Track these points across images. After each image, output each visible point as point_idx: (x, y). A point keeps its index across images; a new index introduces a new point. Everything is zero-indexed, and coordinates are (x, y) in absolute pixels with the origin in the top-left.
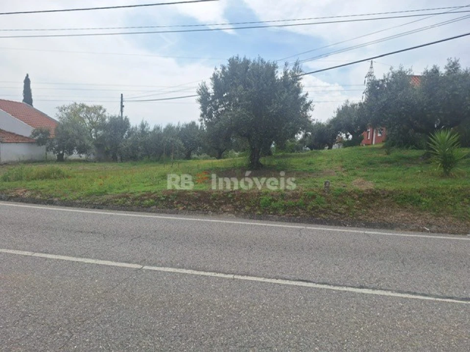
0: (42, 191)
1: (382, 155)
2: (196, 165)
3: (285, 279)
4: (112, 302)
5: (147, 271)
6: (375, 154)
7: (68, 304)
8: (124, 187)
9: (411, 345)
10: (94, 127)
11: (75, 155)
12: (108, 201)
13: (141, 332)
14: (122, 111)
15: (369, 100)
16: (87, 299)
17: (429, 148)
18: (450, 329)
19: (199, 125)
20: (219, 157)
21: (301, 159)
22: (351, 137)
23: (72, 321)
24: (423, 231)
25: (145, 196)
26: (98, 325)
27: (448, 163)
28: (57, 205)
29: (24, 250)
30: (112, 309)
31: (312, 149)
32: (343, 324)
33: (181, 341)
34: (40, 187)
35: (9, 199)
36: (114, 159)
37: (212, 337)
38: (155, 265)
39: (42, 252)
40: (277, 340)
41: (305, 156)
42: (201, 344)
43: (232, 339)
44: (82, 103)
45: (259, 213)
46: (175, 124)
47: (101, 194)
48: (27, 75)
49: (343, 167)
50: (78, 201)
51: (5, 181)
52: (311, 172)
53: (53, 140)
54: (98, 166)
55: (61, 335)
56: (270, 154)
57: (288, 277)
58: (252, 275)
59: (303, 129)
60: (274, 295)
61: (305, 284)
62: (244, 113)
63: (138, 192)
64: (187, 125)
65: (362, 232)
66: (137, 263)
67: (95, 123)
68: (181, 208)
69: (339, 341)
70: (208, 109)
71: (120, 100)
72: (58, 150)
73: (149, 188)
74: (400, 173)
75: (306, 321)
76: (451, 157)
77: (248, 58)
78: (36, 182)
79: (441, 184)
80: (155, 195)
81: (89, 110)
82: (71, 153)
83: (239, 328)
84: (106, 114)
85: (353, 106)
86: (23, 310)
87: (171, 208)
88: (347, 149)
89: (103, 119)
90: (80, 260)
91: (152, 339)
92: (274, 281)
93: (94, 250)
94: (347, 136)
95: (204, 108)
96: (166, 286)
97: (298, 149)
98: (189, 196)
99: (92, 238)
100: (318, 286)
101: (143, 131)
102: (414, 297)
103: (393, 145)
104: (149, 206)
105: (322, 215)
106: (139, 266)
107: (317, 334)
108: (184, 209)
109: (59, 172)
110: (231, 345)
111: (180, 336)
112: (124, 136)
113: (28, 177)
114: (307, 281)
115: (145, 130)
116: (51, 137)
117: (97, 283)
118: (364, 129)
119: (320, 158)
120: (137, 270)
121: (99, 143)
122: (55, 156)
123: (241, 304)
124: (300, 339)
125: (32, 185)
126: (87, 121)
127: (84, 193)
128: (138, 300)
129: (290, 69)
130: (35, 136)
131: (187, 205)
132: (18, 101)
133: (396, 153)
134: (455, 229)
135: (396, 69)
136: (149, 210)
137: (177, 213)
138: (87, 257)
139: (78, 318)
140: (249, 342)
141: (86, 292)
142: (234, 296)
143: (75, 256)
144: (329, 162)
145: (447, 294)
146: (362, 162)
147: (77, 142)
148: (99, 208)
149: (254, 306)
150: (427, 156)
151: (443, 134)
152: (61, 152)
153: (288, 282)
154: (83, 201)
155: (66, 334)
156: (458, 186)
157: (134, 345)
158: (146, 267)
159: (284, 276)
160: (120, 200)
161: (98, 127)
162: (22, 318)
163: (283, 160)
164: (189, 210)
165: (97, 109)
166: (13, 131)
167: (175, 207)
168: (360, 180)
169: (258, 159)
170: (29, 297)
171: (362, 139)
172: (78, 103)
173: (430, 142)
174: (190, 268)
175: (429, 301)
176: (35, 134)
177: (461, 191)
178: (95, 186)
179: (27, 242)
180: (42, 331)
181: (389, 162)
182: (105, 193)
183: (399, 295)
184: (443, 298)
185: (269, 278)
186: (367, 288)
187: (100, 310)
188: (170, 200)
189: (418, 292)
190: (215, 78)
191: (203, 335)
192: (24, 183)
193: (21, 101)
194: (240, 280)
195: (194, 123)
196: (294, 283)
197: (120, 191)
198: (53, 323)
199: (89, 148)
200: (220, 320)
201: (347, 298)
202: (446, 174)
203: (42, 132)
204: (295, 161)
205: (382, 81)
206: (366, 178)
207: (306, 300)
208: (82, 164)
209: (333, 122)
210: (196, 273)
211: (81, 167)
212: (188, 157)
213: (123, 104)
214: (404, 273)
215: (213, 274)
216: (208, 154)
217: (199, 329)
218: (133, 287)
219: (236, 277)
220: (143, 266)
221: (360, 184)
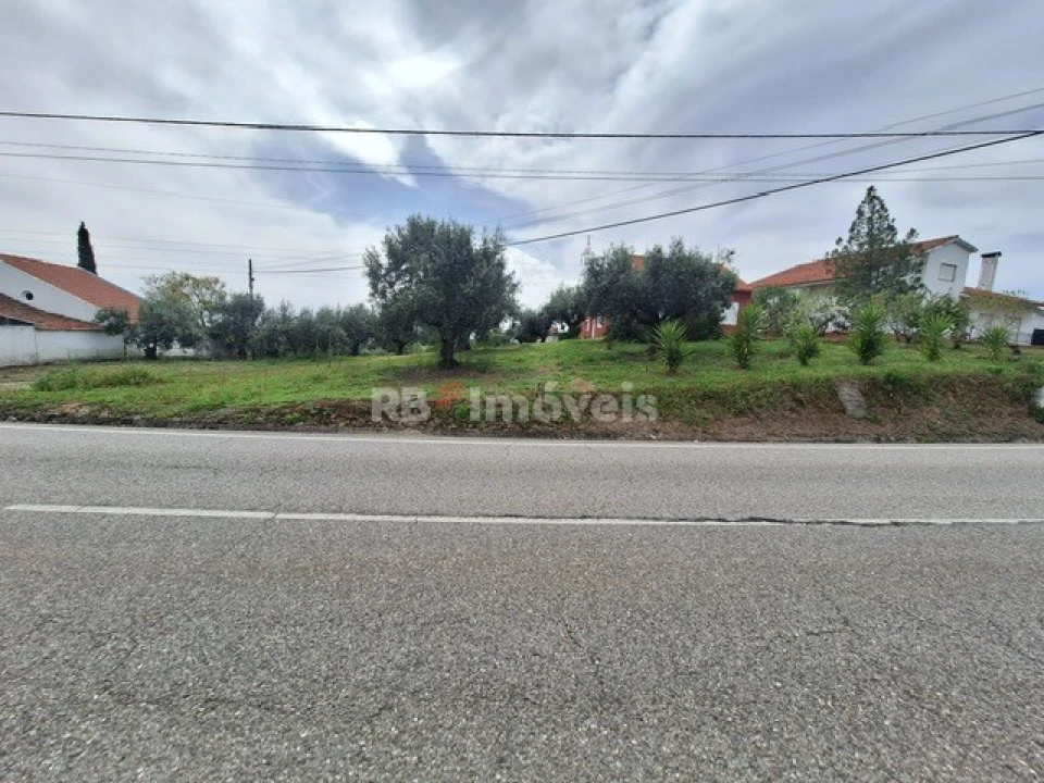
0: (111, 405)
1: (603, 350)
2: (366, 364)
3: (488, 516)
4: (218, 577)
5: (282, 521)
6: (595, 349)
7: (135, 590)
8: (253, 395)
9: (645, 588)
10: (206, 309)
11: (176, 350)
12: (226, 417)
13: (264, 621)
14: (251, 287)
15: (588, 282)
16: (174, 576)
17: (653, 341)
18: (685, 560)
19: (370, 308)
20: (400, 353)
21: (508, 355)
22: (567, 328)
23: (140, 620)
24: (650, 439)
25: (285, 407)
26: (189, 620)
27: (674, 359)
28: (139, 426)
29: (62, 503)
30: (217, 588)
31: (521, 341)
32: (562, 569)
33: (331, 628)
34: (109, 398)
35: (49, 419)
36: (242, 355)
37: (380, 615)
38: (296, 510)
39: (99, 505)
40: (477, 605)
41: (512, 351)
42: (363, 629)
43: (411, 614)
44: (184, 272)
45: (454, 426)
46: (333, 307)
47: (215, 407)
48: (83, 225)
49: (558, 365)
50: (175, 419)
51: (42, 389)
52: (521, 371)
53: (135, 327)
54: (215, 367)
55: (113, 648)
56: (468, 348)
57: (493, 512)
58: (442, 515)
59: (510, 315)
60: (472, 540)
61: (514, 520)
62: (430, 293)
63: (276, 403)
64: (351, 309)
65: (582, 445)
66: (268, 510)
67: (209, 302)
68: (342, 424)
69: (559, 595)
70: (380, 286)
71: (248, 269)
72: (145, 341)
73: (291, 398)
74: (624, 371)
75: (517, 572)
76: (677, 352)
77: (432, 218)
78: (101, 391)
79: (667, 383)
80: (301, 407)
81: (197, 283)
82: (168, 347)
83: (422, 595)
84: (226, 289)
85: (569, 290)
86: (44, 611)
87: (326, 424)
88: (563, 342)
89: (222, 297)
90: (168, 512)
91: (282, 632)
92: (473, 520)
93: (195, 495)
94: (563, 328)
95: (374, 286)
96: (312, 542)
97: (505, 341)
98: (353, 406)
99: (195, 475)
100: (530, 521)
101: (284, 315)
102: (645, 522)
103: (615, 338)
104: (292, 423)
105: (535, 426)
106: (269, 515)
107: (530, 589)
108: (346, 425)
109: (145, 376)
110: (409, 623)
111: (330, 621)
112: (257, 323)
113: (86, 383)
114: (516, 516)
115: (288, 313)
116: (132, 322)
117: (194, 549)
118: (582, 318)
119: (532, 353)
120: (266, 520)
121: (215, 332)
122: (142, 352)
123: (426, 557)
124: (507, 600)
125: (92, 395)
126: (195, 299)
127: (186, 406)
128: (264, 569)
129: (490, 235)
130: (102, 321)
131: (351, 420)
132: (68, 265)
133: (619, 347)
134: (681, 435)
135: (617, 245)
136: (293, 428)
137: (336, 431)
138: (183, 507)
139: (151, 612)
140: (436, 615)
141: (174, 566)
142: (416, 547)
143: (161, 506)
144: (542, 359)
145: (680, 516)
146: (581, 359)
147: (178, 330)
148: (212, 428)
149: (444, 559)
150: (652, 351)
151: (669, 325)
152: (151, 345)
153: (491, 520)
154: (184, 419)
155: (126, 645)
156: (684, 386)
157: (250, 647)
158: (281, 516)
159: (487, 511)
160: (246, 416)
161: (214, 310)
162: (38, 627)
163: (485, 357)
164: (354, 426)
165: (208, 283)
166: (59, 313)
167: (332, 423)
168: (579, 380)
169: (452, 355)
170: (60, 586)
171: (579, 331)
172: (178, 272)
173: (656, 335)
174: (351, 512)
175: (662, 527)
176: (101, 318)
177: (688, 391)
178: (205, 396)
179: (71, 489)
180: (75, 645)
181: (612, 359)
182: (222, 405)
183: (628, 522)
184: (675, 520)
185: (466, 516)
186: (590, 517)
187: (195, 593)
188: (325, 413)
189: (649, 516)
190: (389, 242)
191: (367, 614)
192: (77, 393)
193: (75, 266)
194: (425, 524)
195: (361, 306)
196: (499, 520)
197: (246, 403)
198: (101, 628)
199: (199, 339)
200: (395, 586)
201: (566, 534)
202: (672, 373)
203: (113, 314)
204: (500, 358)
205: (603, 259)
206: (587, 377)
207: (515, 542)
208: (187, 363)
209: (547, 308)
210: (360, 518)
211: (185, 367)
212: (355, 352)
213: (253, 276)
214: (631, 494)
215: (386, 518)
216: (384, 348)
217: (360, 604)
218: (257, 549)
219: (419, 519)
220: (278, 513)
221: (580, 384)
